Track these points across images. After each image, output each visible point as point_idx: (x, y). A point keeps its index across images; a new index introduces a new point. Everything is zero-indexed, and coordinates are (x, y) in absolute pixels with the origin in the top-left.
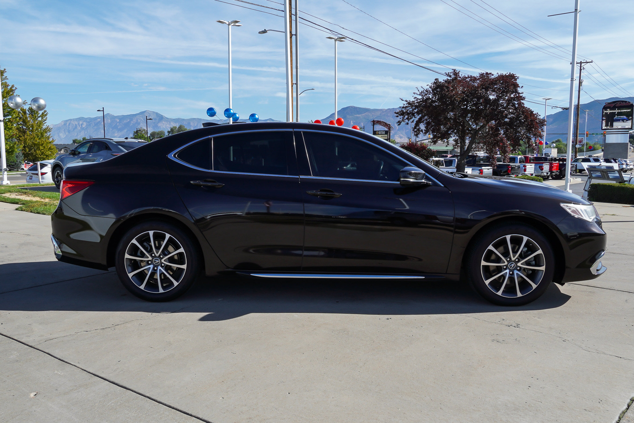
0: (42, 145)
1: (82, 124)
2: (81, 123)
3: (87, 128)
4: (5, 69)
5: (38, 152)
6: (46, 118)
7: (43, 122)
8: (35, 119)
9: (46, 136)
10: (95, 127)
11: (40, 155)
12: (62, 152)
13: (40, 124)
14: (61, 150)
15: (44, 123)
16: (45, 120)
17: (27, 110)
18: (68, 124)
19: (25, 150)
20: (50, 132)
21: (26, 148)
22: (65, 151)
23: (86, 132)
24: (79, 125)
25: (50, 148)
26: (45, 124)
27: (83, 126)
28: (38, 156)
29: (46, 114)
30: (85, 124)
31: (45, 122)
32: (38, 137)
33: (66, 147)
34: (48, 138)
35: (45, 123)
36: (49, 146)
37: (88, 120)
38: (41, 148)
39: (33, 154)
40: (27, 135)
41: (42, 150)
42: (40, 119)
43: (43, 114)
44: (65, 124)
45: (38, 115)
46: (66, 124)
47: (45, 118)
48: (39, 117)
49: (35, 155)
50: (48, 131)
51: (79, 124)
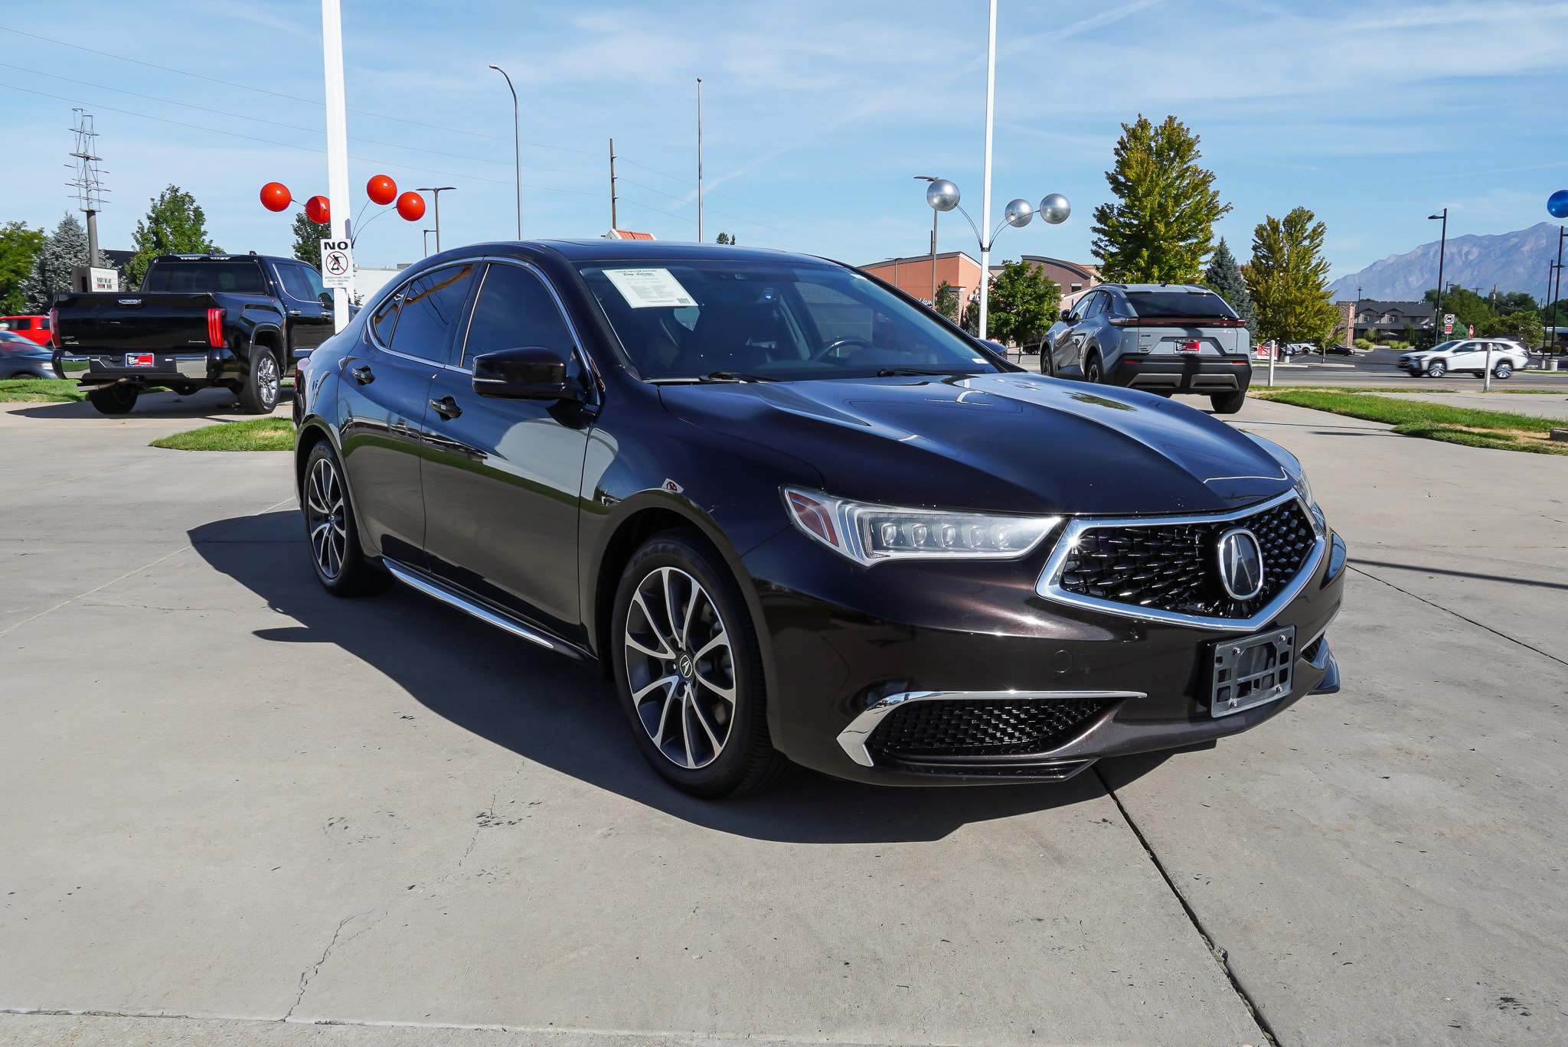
0: (1303, 302)
1: (1467, 254)
2: (1465, 249)
3: (1478, 263)
4: (1198, 136)
5: (1292, 320)
6: (1321, 241)
7: (1313, 250)
8: (1295, 242)
9: (1314, 282)
10: (1503, 260)
11: (1295, 327)
12: (1385, 320)
13: (1306, 254)
14: (1382, 316)
15: (1315, 251)
16: (1318, 245)
17: (1281, 223)
18: (1431, 254)
19: (1265, 315)
20: (1324, 273)
21: (1267, 309)
22: (1391, 319)
23: (1476, 273)
24: (1461, 256)
25: (1319, 310)
26: (1317, 256)
27: (1471, 258)
28: (1290, 328)
29: (1322, 231)
30: (1476, 251)
31: (1318, 249)
32: (1296, 284)
33: (1394, 310)
34: (1318, 286)
35: (1317, 252)
36: (1319, 304)
37: (1486, 242)
38: (1298, 310)
39: (1280, 323)
40: (1274, 280)
41: (1301, 314)
42: (1306, 243)
43: (1314, 230)
44: (1424, 255)
45: (1303, 234)
46: (1429, 251)
47: (1317, 241)
48: (1305, 238)
49: (1285, 326)
50: (1321, 270)
51: (1460, 251)
